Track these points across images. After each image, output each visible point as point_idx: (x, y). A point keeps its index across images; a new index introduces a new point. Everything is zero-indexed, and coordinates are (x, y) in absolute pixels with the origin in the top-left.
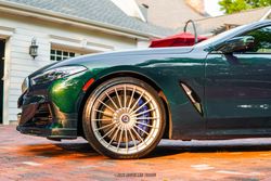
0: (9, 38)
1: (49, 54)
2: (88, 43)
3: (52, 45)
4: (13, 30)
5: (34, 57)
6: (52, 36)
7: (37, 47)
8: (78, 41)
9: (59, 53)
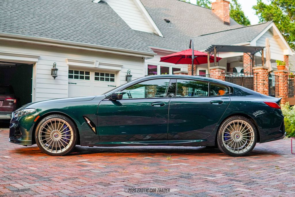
0: (35, 63)
1: (67, 74)
2: (100, 64)
3: (70, 67)
4: (38, 57)
5: (55, 77)
6: (69, 60)
7: (57, 70)
8: (92, 63)
9: (76, 72)
